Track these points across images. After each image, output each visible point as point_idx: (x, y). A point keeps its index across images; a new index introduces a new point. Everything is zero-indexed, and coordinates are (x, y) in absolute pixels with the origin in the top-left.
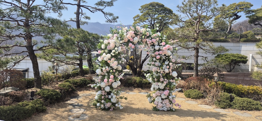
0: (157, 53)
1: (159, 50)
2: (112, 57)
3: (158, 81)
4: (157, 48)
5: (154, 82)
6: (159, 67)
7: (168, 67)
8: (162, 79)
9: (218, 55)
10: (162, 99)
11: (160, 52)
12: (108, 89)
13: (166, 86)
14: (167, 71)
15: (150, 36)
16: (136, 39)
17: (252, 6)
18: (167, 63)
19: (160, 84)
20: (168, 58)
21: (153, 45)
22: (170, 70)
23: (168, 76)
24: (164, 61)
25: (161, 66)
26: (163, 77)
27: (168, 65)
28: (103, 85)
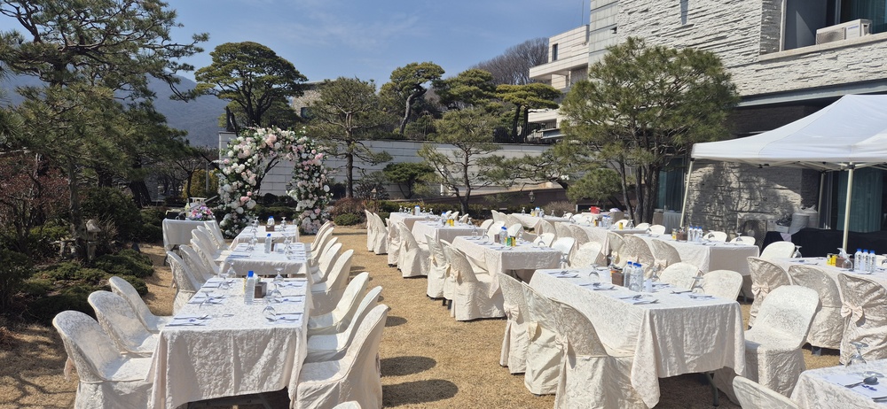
0: (305, 163)
1: (307, 159)
2: (246, 167)
3: (306, 198)
4: (304, 156)
5: (300, 199)
6: (308, 180)
7: (318, 180)
8: (311, 196)
9: (388, 166)
10: (312, 220)
11: (309, 162)
12: (241, 211)
13: (316, 204)
14: (317, 185)
15: (295, 141)
16: (278, 145)
17: (444, 72)
18: (316, 175)
19: (308, 201)
20: (318, 169)
21: (299, 153)
22: (321, 184)
23: (317, 191)
24: (313, 172)
25: (310, 179)
26: (312, 193)
27: (319, 177)
28: (234, 205)
